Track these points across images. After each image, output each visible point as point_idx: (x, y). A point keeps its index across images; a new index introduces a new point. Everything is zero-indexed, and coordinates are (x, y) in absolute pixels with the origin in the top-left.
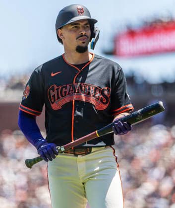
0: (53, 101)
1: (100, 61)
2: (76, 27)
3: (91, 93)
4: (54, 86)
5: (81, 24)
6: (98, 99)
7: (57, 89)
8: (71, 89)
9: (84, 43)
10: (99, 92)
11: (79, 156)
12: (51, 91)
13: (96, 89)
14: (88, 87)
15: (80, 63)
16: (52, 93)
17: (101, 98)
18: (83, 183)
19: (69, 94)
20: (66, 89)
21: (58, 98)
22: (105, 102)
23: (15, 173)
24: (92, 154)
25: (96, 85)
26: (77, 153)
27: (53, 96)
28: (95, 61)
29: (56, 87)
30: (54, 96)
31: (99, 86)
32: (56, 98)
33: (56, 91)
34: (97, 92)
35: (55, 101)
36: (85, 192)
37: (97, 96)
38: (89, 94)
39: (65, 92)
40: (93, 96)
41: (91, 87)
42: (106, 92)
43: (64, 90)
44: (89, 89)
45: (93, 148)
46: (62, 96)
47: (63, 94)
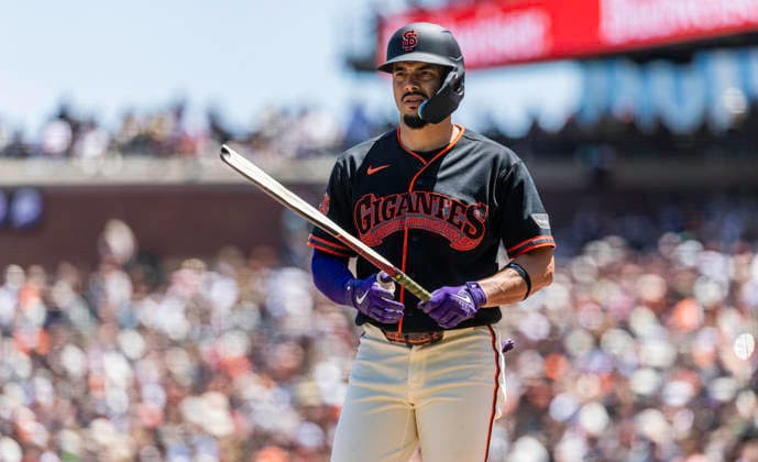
0: (364, 227)
1: (473, 144)
2: (400, 74)
3: (444, 213)
4: (369, 197)
5: (408, 68)
6: (458, 226)
7: (377, 204)
8: (405, 204)
9: (413, 108)
10: (463, 212)
11: (414, 347)
12: (363, 206)
13: (455, 205)
14: (438, 200)
15: (428, 149)
16: (364, 212)
17: (466, 224)
19: (399, 214)
20: (394, 202)
21: (377, 222)
22: (474, 233)
23: (132, 363)
25: (457, 197)
26: (411, 341)
27: (365, 218)
28: (463, 145)
29: (373, 199)
30: (368, 217)
31: (462, 198)
33: (373, 206)
34: (458, 212)
35: (369, 227)
37: (456, 220)
38: (439, 215)
39: (392, 210)
40: (449, 220)
41: (445, 202)
42: (477, 213)
43: (390, 205)
44: (442, 205)
45: (445, 331)
46: (385, 218)
47: (388, 214)
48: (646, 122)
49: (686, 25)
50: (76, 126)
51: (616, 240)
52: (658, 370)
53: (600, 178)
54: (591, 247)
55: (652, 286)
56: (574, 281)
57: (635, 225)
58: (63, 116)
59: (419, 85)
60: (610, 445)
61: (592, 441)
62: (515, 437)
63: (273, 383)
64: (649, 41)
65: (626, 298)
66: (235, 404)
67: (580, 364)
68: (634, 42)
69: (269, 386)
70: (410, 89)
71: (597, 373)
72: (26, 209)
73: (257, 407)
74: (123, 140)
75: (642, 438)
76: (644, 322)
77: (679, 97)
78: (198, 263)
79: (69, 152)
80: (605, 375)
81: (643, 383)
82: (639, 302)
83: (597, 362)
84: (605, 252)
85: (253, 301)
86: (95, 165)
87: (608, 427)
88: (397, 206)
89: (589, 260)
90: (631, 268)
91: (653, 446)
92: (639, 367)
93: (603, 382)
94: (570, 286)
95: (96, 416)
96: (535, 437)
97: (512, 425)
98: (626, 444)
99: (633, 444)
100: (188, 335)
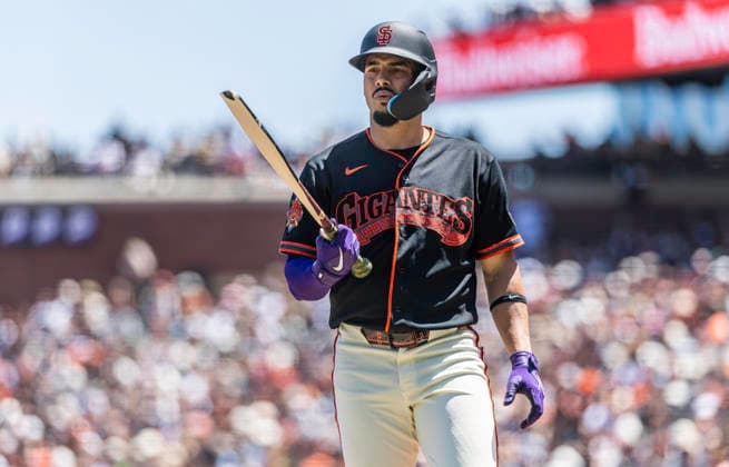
1: (447, 142)
2: (373, 69)
3: (434, 210)
4: (353, 196)
5: (381, 62)
6: (448, 221)
7: (361, 203)
9: (383, 104)
10: (452, 207)
11: (400, 350)
12: (346, 206)
13: (444, 200)
14: (426, 196)
16: (348, 211)
17: (455, 220)
18: (411, 408)
19: (387, 211)
20: (380, 200)
21: (364, 221)
22: (462, 228)
23: (183, 373)
24: (431, 345)
25: (445, 193)
26: (395, 343)
27: (350, 217)
28: (438, 143)
29: (357, 198)
30: (353, 216)
31: (450, 193)
32: (359, 220)
33: (358, 205)
34: (447, 206)
35: (355, 227)
36: (414, 427)
37: (446, 215)
38: (428, 211)
39: (379, 208)
40: (439, 216)
41: (434, 197)
42: (464, 209)
43: (375, 202)
44: (430, 200)
45: (431, 332)
46: (372, 216)
47: (376, 212)
48: (680, 143)
49: (716, 49)
50: (130, 146)
51: (651, 256)
52: (691, 382)
53: (635, 197)
54: (626, 263)
55: (684, 301)
56: (609, 296)
57: (670, 242)
58: (117, 136)
59: (391, 81)
60: (645, 454)
61: (627, 451)
62: (553, 446)
63: (319, 394)
64: (682, 65)
65: (660, 312)
66: (284, 415)
67: (615, 376)
68: (667, 66)
69: (315, 396)
70: (381, 84)
71: (632, 384)
72: (80, 226)
73: (301, 418)
74: (175, 160)
75: (675, 448)
76: (677, 335)
77: (710, 119)
78: (249, 279)
79: (122, 171)
80: (641, 386)
81: (676, 395)
82: (673, 316)
83: (632, 374)
84: (640, 267)
85: (300, 314)
86: (147, 183)
87: (642, 436)
88: (383, 204)
89: (623, 275)
90: (664, 283)
91: (685, 455)
92: (673, 378)
93: (638, 394)
94: (607, 301)
95: (146, 426)
96: (573, 446)
97: (550, 435)
98: (659, 452)
99: (666, 453)
100: (236, 347)
